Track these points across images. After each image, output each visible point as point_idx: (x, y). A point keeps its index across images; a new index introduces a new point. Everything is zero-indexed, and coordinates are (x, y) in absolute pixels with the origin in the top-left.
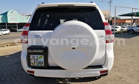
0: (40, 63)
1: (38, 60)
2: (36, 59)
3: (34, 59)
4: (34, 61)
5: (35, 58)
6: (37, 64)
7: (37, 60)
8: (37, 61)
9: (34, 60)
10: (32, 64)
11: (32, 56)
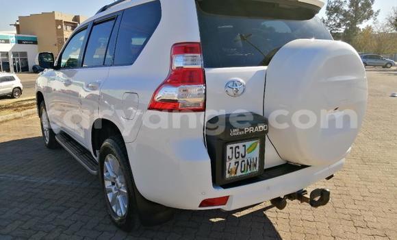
0: (250, 166)
1: (246, 157)
2: (240, 157)
3: (237, 155)
4: (236, 163)
5: (238, 153)
6: (243, 170)
7: (243, 159)
8: (244, 161)
9: (237, 158)
10: (229, 172)
11: (231, 148)
